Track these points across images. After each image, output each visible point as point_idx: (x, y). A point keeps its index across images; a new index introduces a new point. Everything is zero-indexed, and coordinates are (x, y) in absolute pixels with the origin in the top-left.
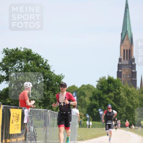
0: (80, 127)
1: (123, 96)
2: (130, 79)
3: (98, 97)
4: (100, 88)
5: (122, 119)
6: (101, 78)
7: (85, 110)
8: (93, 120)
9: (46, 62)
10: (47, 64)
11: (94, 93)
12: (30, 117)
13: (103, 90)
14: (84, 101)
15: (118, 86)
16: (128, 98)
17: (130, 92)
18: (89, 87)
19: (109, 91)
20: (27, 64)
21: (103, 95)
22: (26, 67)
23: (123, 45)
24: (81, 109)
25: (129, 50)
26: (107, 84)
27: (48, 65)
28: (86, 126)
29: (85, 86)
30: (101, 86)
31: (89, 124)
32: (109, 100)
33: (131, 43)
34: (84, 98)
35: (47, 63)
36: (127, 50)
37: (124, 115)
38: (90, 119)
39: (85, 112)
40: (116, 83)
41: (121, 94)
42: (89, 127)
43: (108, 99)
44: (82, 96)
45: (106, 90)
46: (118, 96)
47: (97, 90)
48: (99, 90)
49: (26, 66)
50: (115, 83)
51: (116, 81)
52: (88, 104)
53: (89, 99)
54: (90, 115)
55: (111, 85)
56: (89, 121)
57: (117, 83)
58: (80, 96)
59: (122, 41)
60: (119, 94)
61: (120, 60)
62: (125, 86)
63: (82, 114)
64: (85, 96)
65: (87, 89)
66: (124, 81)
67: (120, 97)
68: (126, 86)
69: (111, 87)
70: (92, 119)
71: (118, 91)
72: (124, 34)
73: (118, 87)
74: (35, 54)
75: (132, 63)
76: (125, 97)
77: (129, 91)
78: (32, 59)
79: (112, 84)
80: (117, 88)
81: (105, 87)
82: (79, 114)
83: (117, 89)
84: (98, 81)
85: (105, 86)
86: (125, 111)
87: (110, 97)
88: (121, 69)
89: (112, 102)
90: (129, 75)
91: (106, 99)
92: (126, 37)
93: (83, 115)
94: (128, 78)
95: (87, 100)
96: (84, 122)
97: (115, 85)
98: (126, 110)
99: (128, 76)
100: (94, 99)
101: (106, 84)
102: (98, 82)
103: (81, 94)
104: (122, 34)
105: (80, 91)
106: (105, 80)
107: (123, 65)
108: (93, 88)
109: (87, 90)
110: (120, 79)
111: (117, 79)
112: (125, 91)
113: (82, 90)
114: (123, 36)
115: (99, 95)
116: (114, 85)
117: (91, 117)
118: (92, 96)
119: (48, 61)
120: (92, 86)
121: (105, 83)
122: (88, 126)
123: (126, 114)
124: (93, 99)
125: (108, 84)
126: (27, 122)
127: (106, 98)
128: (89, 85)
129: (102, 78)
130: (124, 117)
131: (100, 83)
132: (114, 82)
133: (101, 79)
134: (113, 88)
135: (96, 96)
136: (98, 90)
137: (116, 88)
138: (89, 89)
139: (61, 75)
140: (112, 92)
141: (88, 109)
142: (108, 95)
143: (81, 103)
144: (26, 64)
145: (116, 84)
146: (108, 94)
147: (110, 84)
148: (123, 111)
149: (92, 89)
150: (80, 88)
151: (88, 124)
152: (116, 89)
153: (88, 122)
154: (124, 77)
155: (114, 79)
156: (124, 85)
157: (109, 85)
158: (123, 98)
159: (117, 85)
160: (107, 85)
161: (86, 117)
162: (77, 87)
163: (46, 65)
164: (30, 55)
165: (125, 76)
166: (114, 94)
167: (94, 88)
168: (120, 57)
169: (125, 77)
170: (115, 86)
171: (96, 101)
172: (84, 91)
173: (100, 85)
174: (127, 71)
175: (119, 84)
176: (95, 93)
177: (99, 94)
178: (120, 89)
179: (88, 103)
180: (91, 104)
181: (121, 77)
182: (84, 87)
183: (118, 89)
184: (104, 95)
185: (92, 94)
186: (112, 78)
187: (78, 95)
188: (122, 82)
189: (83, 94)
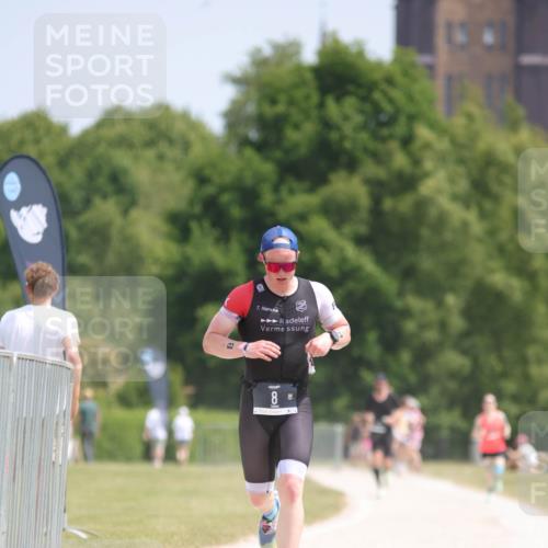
0: (86, 458)
1: (445, 203)
2: (501, 63)
3: (236, 212)
4: (253, 134)
5: (435, 390)
6: (258, 51)
8: (195, 403)
11: (202, 180)
13: (278, 154)
14: (127, 239)
15: (402, 120)
16: (483, 215)
17: (506, 168)
18: (160, 127)
19: (324, 160)
21: (276, 189)
26: (315, 99)
28: (138, 449)
29: (128, 118)
30: (262, 122)
31: (170, 431)
32: (331, 235)
34: (125, 212)
37: (454, 360)
38: (169, 385)
40: (385, 94)
41: (427, 188)
42: (170, 455)
44: (105, 197)
45: (303, 151)
46: (405, 204)
47: (232, 150)
48: (249, 152)
50: (377, 96)
51: (390, 81)
53: (164, 227)
54: (173, 354)
55: (346, 114)
57: (396, 94)
58: (87, 202)
60: (407, 183)
62: (459, 122)
64: (133, 203)
65: (150, 144)
66: (450, 79)
67: (422, 205)
68: (470, 117)
69: (348, 129)
70: (190, 390)
71: (400, 160)
73: (400, 129)
76: (457, 213)
77: (490, 160)
79: (350, 103)
80: (391, 137)
81: (297, 127)
83: (394, 145)
84: (237, 73)
85: (296, 115)
86: (457, 323)
89: (351, 251)
90: (491, 25)
91: (301, 227)
94: (489, 48)
95: (148, 231)
96: (120, 414)
97: (377, 110)
98: (467, 313)
99: (488, 38)
100: (206, 224)
101: (307, 97)
102: (236, 81)
103: (102, 181)
105: (88, 162)
106: (299, 68)
108: (192, 137)
109: (150, 154)
110: (425, 59)
111: (397, 60)
112: (461, 161)
113: (101, 149)
115: (248, 195)
116: (368, 107)
117: (177, 377)
118: (191, 203)
120: (185, 116)
121: (299, 94)
122: (159, 451)
123: (465, 352)
124: (194, 226)
125: (321, 105)
127: (303, 217)
128: (162, 108)
129: (267, 51)
130: (453, 375)
131: (254, 95)
132: (372, 86)
133: (260, 62)
134: (364, 136)
135: (225, 198)
136: (240, 152)
137: (385, 132)
138: (163, 147)
140: (352, 165)
142: (325, 192)
145: (391, 101)
146: (319, 180)
147: (338, 99)
148: (443, 326)
149: (187, 146)
150: (86, 133)
151: (161, 434)
152: (384, 140)
153: (154, 417)
154: (450, 40)
155: (368, 64)
156: (450, 111)
157: (332, 108)
158: (441, 221)
159: (398, 111)
160: (314, 113)
162: (63, 130)
165: (460, 38)
166: (368, 182)
167: (206, 138)
169: (462, 47)
170: (380, 121)
171: (224, 238)
172: (122, 158)
173: (251, 109)
175: (411, 98)
176: (216, 179)
177: (249, 181)
178: (417, 145)
179: (156, 261)
180: (180, 271)
181: (427, 46)
182: (120, 129)
183: (407, 141)
184: (292, 192)
185: (191, 184)
186: (354, 50)
187: (77, 197)
188: (438, 89)
189: (109, 188)
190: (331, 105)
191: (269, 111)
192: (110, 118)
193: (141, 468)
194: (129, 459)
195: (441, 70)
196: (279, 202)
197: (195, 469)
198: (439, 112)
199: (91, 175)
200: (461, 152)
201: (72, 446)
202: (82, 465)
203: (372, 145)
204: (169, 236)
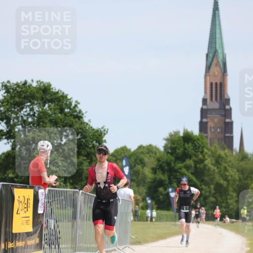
1: (210, 165)
2: (221, 136)
3: (166, 168)
4: (170, 151)
5: (208, 206)
6: (171, 133)
7: (145, 191)
8: (158, 209)
9: (76, 106)
10: (78, 110)
11: (159, 160)
12: (49, 203)
13: (175, 155)
14: (143, 174)
15: (201, 148)
16: (218, 168)
17: (222, 158)
18: (150, 150)
19: (185, 156)
20: (42, 109)
21: (175, 163)
22: (41, 114)
23: (209, 76)
24: (137, 189)
25: (221, 83)
26: (183, 143)
27: (80, 111)
28: (145, 219)
29: (144, 147)
30: (171, 148)
31: (152, 215)
32: (186, 172)
33: (223, 71)
34: (143, 168)
35: (78, 108)
36: (216, 83)
38: (152, 205)
39: (144, 194)
40: (197, 142)
41: (206, 162)
43: (184, 170)
44: (138, 164)
45: (180, 154)
46: (201, 166)
47: (166, 154)
48: (169, 155)
49: (41, 112)
50: (195, 142)
51: (198, 139)
52: (149, 180)
53: (151, 171)
54: (152, 198)
55: (189, 146)
56: (152, 209)
57: (200, 142)
58: (135, 166)
59: (208, 68)
60: (202, 161)
61: (204, 101)
62: (213, 148)
63: (139, 197)
64: (144, 166)
65: (148, 153)
66: (211, 139)
67: (205, 166)
68: (215, 147)
69: (190, 150)
70: (156, 206)
71: (201, 156)
72: (211, 55)
73: (200, 150)
74: (57, 91)
75: (225, 107)
77: (220, 156)
78: (51, 101)
79: (190, 144)
80: (199, 151)
81: (179, 149)
82: (134, 198)
83: (199, 153)
84: (166, 138)
85: (179, 147)
86: (213, 191)
87: (188, 167)
88: (206, 118)
89: (191, 175)
90: (219, 128)
91: (180, 171)
92: (215, 62)
93: (141, 200)
94: (219, 132)
95: (148, 173)
96: (142, 211)
97: (196, 146)
98: (215, 189)
99: (219, 130)
100: (160, 170)
101: (181, 143)
102: (166, 140)
103: (138, 161)
104: (207, 55)
105: (135, 157)
106: (179, 137)
107: (209, 109)
108: (157, 152)
109: (148, 155)
110: (205, 135)
111: (199, 135)
112: (213, 156)
113: (138, 154)
114: (210, 60)
115: (169, 164)
117: (154, 203)
118: (157, 166)
119: (79, 103)
120: (156, 147)
121: (179, 142)
122: (149, 219)
123: (214, 197)
124: (157, 171)
125: (184, 145)
126: (44, 212)
127: (181, 169)
128: (150, 145)
129: (173, 133)
130: (212, 202)
131: (170, 143)
132: (195, 140)
133: (171, 135)
134: (193, 151)
135: (164, 165)
136: (167, 155)
137: (197, 150)
138: (151, 154)
139: (102, 128)
140: (190, 158)
141: (149, 188)
142: (185, 163)
143: (137, 177)
144: (40, 109)
145: (198, 144)
146: (184, 161)
147: (188, 144)
148: (210, 192)
149: (156, 154)
150: (135, 151)
151: (149, 215)
152: (197, 152)
153: (148, 211)
154: (211, 131)
155: (194, 136)
156: (211, 146)
157: (186, 145)
158: (209, 169)
159: (200, 146)
160: (182, 146)
161: (147, 202)
162: (130, 150)
163: (76, 111)
164: (49, 94)
165: (213, 130)
166: (193, 161)
167: (160, 152)
168: (204, 96)
169: (213, 132)
170: (196, 148)
171: (164, 173)
172: (142, 156)
173: (169, 145)
174: (216, 120)
175: (202, 143)
176: (162, 161)
177: (169, 161)
178: (204, 153)
179: (149, 178)
180: (154, 180)
181: (206, 132)
182: (142, 150)
183: (202, 152)
184: (178, 163)
185: (157, 162)
186: (191, 133)
187: (133, 164)
188: (208, 141)
189: (140, 163)
190: (186, 144)
191: (173, 146)
192: (140, 147)
193: (145, 223)
194: (144, 221)
195: (209, 137)
196: (175, 165)
197: (157, 223)
198: (209, 146)
199: (135, 160)
200: (213, 154)
201: (132, 218)
202: (134, 222)
203: (194, 153)
204: (152, 173)
